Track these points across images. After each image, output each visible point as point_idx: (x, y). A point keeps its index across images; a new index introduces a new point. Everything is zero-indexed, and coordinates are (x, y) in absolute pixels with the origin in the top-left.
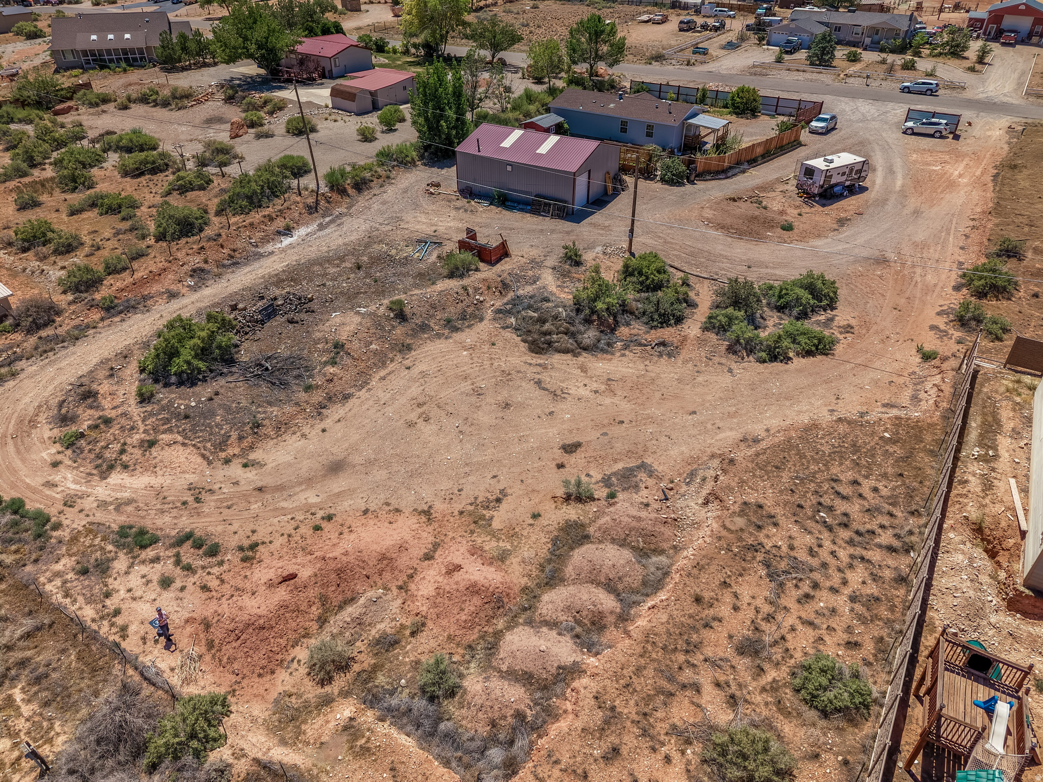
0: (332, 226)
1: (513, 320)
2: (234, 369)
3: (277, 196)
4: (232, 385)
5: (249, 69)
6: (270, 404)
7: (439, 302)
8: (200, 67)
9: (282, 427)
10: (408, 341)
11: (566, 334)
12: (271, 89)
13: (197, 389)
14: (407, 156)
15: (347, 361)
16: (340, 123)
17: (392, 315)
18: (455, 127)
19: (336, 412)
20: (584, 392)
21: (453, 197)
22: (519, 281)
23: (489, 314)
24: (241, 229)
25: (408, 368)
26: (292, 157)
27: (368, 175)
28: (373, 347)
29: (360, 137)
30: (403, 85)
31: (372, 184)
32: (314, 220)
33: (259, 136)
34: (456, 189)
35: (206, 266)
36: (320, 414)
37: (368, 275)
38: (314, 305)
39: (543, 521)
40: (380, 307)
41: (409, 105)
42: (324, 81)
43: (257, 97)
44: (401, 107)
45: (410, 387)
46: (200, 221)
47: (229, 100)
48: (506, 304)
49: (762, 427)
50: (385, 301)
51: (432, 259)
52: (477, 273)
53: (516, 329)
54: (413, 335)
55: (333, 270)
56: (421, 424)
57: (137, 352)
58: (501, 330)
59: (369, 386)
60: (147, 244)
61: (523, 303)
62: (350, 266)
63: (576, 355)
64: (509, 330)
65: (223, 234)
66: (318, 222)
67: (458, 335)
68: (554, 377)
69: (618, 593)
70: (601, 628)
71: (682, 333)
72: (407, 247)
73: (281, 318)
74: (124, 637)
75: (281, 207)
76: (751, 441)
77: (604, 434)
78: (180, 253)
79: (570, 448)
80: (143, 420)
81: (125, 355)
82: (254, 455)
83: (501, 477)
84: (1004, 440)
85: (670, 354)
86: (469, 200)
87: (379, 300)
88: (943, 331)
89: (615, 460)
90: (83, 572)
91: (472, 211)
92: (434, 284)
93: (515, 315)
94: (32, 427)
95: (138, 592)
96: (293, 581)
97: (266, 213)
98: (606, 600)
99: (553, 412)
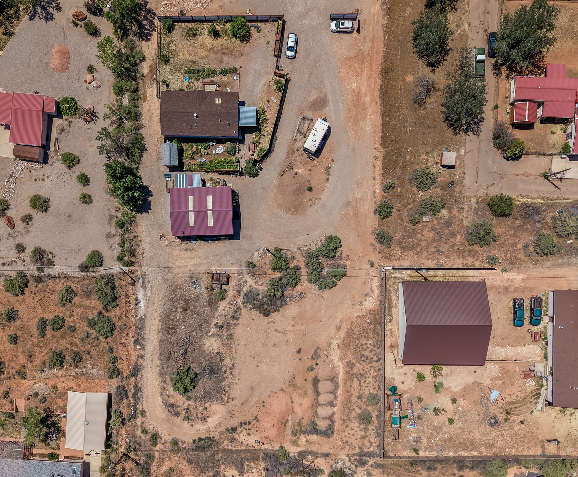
0: (147, 285)
1: (251, 305)
2: (199, 377)
4: (205, 382)
6: (221, 382)
7: (226, 313)
13: (197, 388)
15: (224, 356)
17: (218, 329)
19: (235, 372)
21: (178, 243)
23: (241, 306)
24: (127, 316)
28: (224, 344)
31: (135, 248)
32: (137, 286)
35: (136, 338)
38: (193, 339)
39: (308, 381)
40: (213, 329)
48: (244, 299)
49: (339, 320)
50: (213, 326)
51: (205, 291)
52: (227, 293)
53: (254, 308)
54: (228, 330)
55: (178, 316)
56: (260, 365)
57: (165, 386)
58: (250, 311)
59: (235, 358)
60: (104, 342)
61: (249, 297)
62: (181, 310)
63: (278, 311)
64: (252, 310)
65: (125, 323)
66: (139, 286)
67: (240, 321)
68: (279, 326)
69: (332, 393)
70: (333, 402)
71: (303, 287)
72: (189, 286)
73: (189, 350)
74: (254, 447)
75: (124, 293)
76: (339, 328)
77: (304, 341)
78: (123, 341)
79: (299, 352)
80: (196, 404)
81: (163, 389)
82: (231, 396)
83: (290, 371)
84: (394, 310)
85: (304, 297)
86: (186, 242)
87: (210, 326)
88: (374, 245)
89: (311, 349)
90: (232, 442)
91: (193, 249)
92: (218, 307)
93: (250, 303)
94: (173, 421)
95: (246, 439)
96: (275, 424)
97: (124, 301)
98: (331, 396)
99: (287, 340)
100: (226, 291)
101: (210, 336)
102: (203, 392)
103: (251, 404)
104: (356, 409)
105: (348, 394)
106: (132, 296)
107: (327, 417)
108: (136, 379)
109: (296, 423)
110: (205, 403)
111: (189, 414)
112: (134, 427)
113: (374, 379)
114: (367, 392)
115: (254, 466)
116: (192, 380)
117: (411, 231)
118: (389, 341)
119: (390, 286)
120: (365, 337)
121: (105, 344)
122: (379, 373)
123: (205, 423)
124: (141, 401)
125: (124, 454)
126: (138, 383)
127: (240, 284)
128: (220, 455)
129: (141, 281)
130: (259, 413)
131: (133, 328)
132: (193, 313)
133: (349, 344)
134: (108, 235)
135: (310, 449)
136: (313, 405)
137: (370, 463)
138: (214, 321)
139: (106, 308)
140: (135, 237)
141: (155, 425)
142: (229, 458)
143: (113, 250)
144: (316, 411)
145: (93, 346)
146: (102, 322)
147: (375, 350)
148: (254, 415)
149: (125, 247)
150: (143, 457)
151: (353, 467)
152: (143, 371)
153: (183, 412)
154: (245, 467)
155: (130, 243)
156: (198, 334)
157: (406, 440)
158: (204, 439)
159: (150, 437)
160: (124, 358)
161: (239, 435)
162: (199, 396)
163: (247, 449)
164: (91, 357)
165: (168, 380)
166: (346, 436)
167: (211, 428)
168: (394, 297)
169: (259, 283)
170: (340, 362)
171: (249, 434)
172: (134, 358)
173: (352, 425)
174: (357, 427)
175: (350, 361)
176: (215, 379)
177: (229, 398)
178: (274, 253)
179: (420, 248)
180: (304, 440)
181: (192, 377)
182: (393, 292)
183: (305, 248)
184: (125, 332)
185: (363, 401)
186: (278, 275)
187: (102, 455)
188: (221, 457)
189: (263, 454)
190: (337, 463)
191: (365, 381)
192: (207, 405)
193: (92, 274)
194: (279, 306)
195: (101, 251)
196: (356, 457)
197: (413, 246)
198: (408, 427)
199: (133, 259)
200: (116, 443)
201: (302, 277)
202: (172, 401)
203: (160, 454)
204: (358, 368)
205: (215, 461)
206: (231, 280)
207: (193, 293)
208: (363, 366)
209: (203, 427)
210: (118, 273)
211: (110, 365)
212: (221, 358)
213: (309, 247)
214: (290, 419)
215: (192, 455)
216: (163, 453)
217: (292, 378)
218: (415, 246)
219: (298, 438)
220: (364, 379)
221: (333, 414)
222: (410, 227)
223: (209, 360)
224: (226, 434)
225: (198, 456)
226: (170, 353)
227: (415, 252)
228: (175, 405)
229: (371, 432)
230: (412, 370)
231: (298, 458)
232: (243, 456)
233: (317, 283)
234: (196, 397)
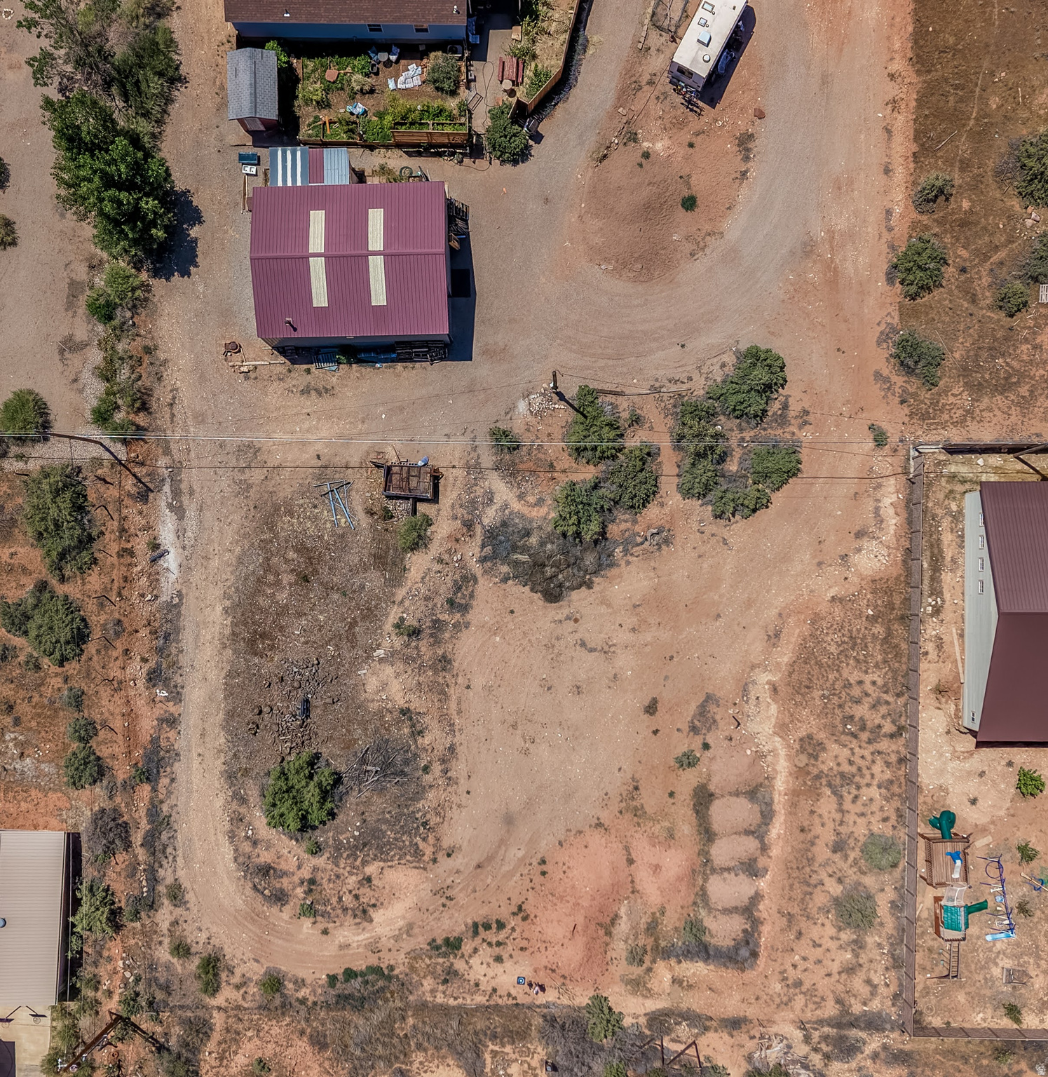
1: (504, 566)
4: (364, 799)
9: (439, 810)
10: (440, 652)
13: (341, 817)
15: (426, 722)
17: (406, 638)
19: (458, 770)
20: (624, 636)
21: (280, 369)
22: (476, 508)
23: (476, 569)
24: (125, 594)
25: (468, 687)
31: (148, 384)
32: (159, 508)
35: (153, 665)
36: (450, 779)
37: (327, 587)
38: (328, 669)
39: (679, 797)
48: (483, 546)
49: (774, 612)
50: (388, 627)
51: (364, 521)
52: (433, 528)
53: (515, 577)
54: (436, 641)
55: (282, 597)
56: (532, 748)
57: (243, 810)
58: (503, 586)
59: (457, 727)
60: (57, 675)
61: (501, 542)
62: (292, 578)
63: (589, 585)
64: (510, 582)
65: (117, 616)
66: (163, 504)
67: (473, 616)
68: (591, 630)
69: (753, 833)
70: (755, 860)
71: (667, 510)
72: (315, 507)
73: (317, 702)
74: (515, 998)
75: (116, 523)
76: (774, 637)
77: (666, 678)
78: (115, 672)
79: (651, 708)
80: (337, 866)
81: (238, 820)
82: (446, 843)
83: (624, 767)
84: (947, 577)
85: (667, 542)
86: (306, 366)
87: (380, 627)
88: (886, 380)
89: (687, 702)
90: (445, 981)
91: (327, 391)
92: (405, 569)
93: (505, 560)
94: (266, 918)
95: (491, 973)
96: (579, 928)
97: (114, 548)
98: (751, 844)
99: (615, 675)
100: (428, 522)
101: (381, 660)
102: (358, 829)
103: (506, 868)
104: (827, 880)
105: (801, 837)
106: (140, 534)
107: (736, 908)
108: (154, 790)
109: (643, 926)
110: (364, 863)
111: (317, 896)
112: (149, 935)
113: (883, 791)
114: (861, 831)
115: (513, 1057)
116: (325, 794)
117: (1000, 334)
118: (930, 675)
119: (937, 504)
120: (858, 661)
121: (57, 682)
122: (901, 772)
123: (365, 924)
124: (171, 858)
125: (119, 1018)
126: (162, 802)
127: (473, 502)
128: (411, 1021)
129: (167, 488)
130: (531, 894)
131: (144, 633)
132: (329, 588)
133: (807, 683)
134: (64, 343)
135: (684, 1006)
136: (694, 871)
137: (868, 1050)
138: (394, 614)
139: (60, 569)
140: (148, 350)
141: (214, 929)
142: (438, 1032)
143: (81, 391)
144: (703, 888)
145: (21, 686)
146: (46, 612)
147: (887, 703)
148: (516, 901)
149: (118, 380)
150: (177, 1028)
151: (816, 1059)
152: (177, 765)
153: (300, 891)
154: (488, 1057)
155: (133, 369)
156: (345, 652)
157: (981, 977)
158: (363, 974)
159: (198, 967)
160: (118, 724)
161: (467, 962)
162: (348, 842)
163: (492, 1003)
164: (17, 722)
165: (253, 793)
166: (795, 966)
167: (383, 939)
168: (947, 538)
169: (531, 499)
170: (777, 739)
171: (499, 959)
172: (147, 726)
173: (815, 932)
174: (832, 938)
175: (810, 737)
176: (395, 790)
177: (438, 847)
178: (576, 404)
179: (1027, 387)
180: (667, 977)
181: (325, 784)
182: (946, 523)
183: (674, 388)
184: (118, 644)
185: (851, 859)
186: (587, 473)
187: (53, 1020)
188: (414, 1026)
189: (541, 1020)
190: (768, 1048)
191: (856, 797)
192: (371, 869)
193: (19, 466)
194: (591, 569)
195: (45, 394)
196: (826, 1029)
197: (1006, 379)
198: (989, 938)
199: (141, 419)
200: (95, 983)
201: (662, 479)
202: (265, 857)
203: (228, 1017)
204: (836, 757)
205: (395, 1041)
206: (445, 486)
207: (329, 525)
208: (852, 749)
209: (361, 937)
210: (97, 462)
211: (75, 745)
212: (413, 726)
213: (685, 387)
214: (623, 911)
215: (327, 1023)
216: (236, 1016)
217: (631, 788)
218: (1014, 380)
219: (649, 970)
220: (854, 792)
221: (756, 898)
222: (999, 320)
223: (377, 731)
224: (430, 958)
225: (345, 1024)
226: (256, 711)
227: (1012, 397)
228: (275, 869)
229: (875, 954)
230: (1004, 763)
231: (647, 1032)
232: (480, 1025)
233: (709, 497)
234: (338, 847)
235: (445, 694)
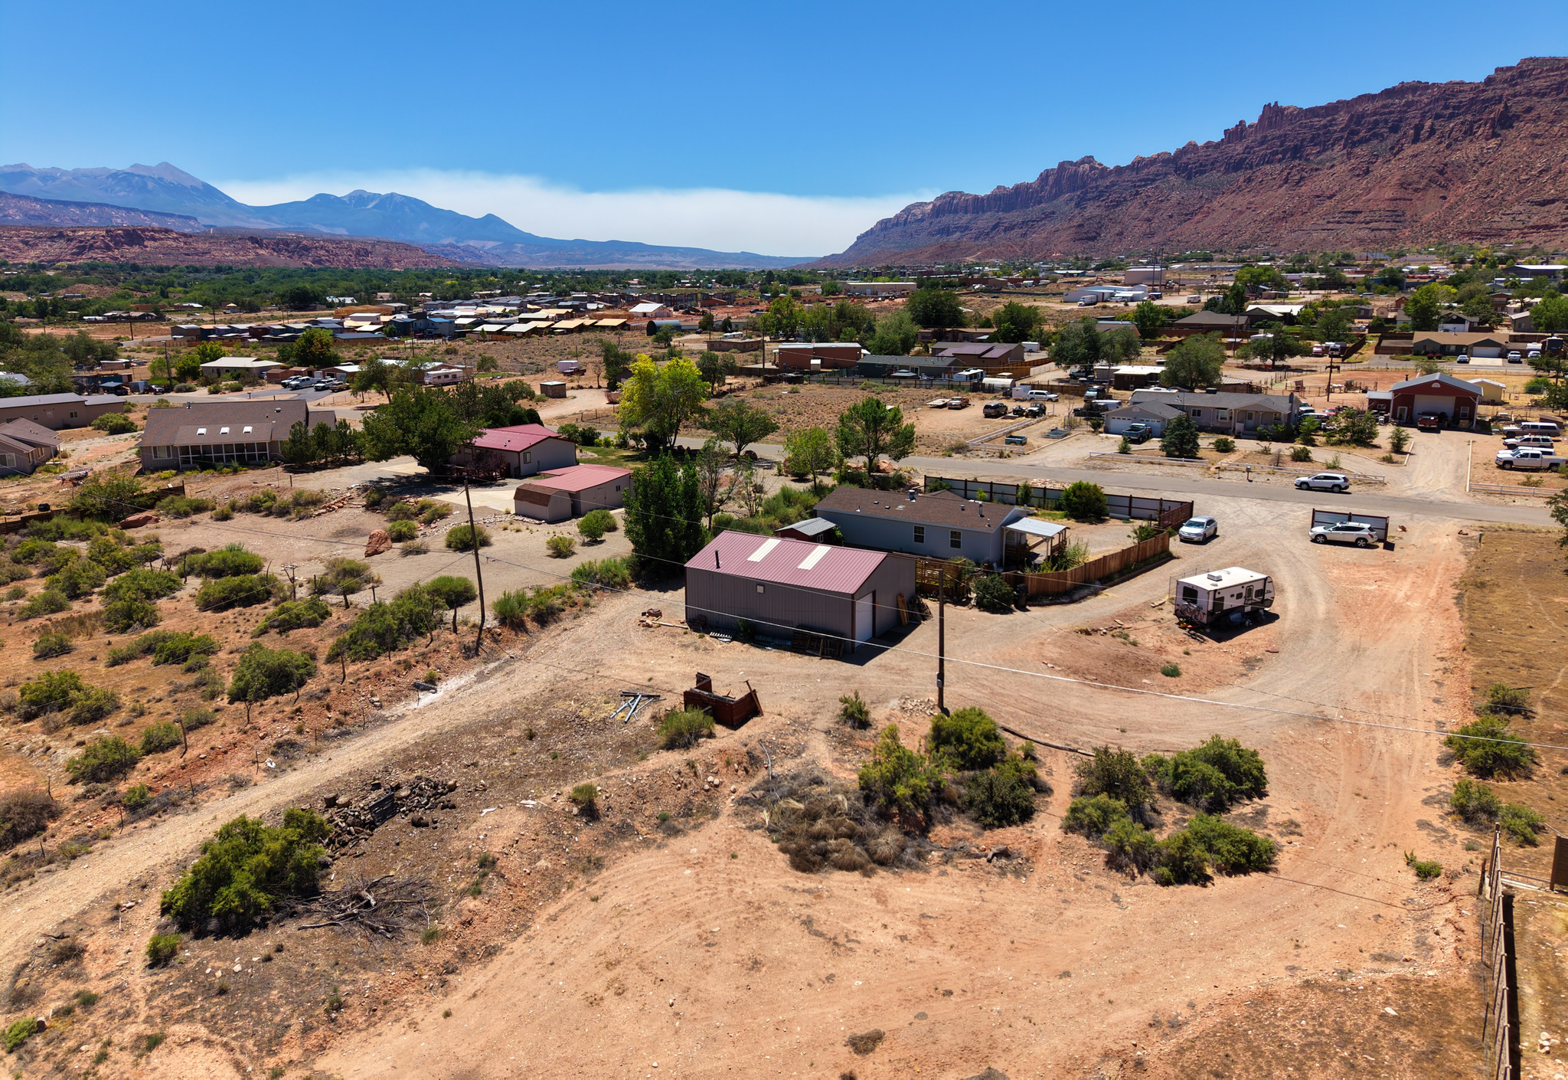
0: (498, 675)
1: (765, 815)
2: (314, 906)
3: (421, 634)
4: (307, 934)
5: (407, 466)
6: (364, 966)
7: (651, 787)
8: (339, 467)
9: (378, 1008)
10: (598, 853)
11: (850, 837)
12: (433, 491)
13: (247, 942)
14: (616, 575)
15: (498, 887)
16: (525, 534)
18: (684, 537)
19: (471, 979)
20: (883, 939)
21: (680, 631)
22: (775, 753)
23: (728, 806)
24: (362, 682)
25: (595, 899)
26: (450, 580)
27: (557, 602)
28: (542, 863)
29: (550, 552)
30: (616, 485)
31: (563, 615)
32: (471, 667)
33: (406, 553)
34: (683, 619)
35: (299, 739)
36: (444, 983)
37: (544, 748)
38: (456, 798)
40: (559, 797)
41: (623, 510)
42: (507, 480)
43: (412, 501)
44: (612, 512)
45: (595, 933)
46: (302, 671)
47: (372, 506)
48: (754, 789)
50: (568, 789)
51: (643, 721)
52: (709, 740)
53: (770, 830)
54: (607, 842)
55: (491, 741)
60: (216, 707)
61: (780, 787)
62: (519, 734)
63: (868, 874)
64: (759, 831)
65: (333, 688)
66: (477, 670)
67: (678, 842)
68: (832, 913)
71: (1033, 838)
72: (607, 703)
75: (425, 650)
78: (264, 719)
79: (863, 1044)
81: (143, 884)
85: (1018, 872)
86: (702, 634)
87: (559, 786)
88: (1440, 831)
91: (705, 650)
92: (643, 759)
97: (400, 658)
99: (832, 975)
100: (711, 736)
101: (523, 808)
106: (433, 667)
127: (777, 746)
129: (493, 664)
132: (546, 749)
138: (587, 782)
153: (54, 1006)
156: (493, 791)
160: (197, 751)
172: (215, 773)
184: (301, 704)
194: (882, 850)
199: (531, 625)
201: (1040, 815)
210: (465, 621)
212: (478, 884)
234: (190, 974)
235: (557, 892)
